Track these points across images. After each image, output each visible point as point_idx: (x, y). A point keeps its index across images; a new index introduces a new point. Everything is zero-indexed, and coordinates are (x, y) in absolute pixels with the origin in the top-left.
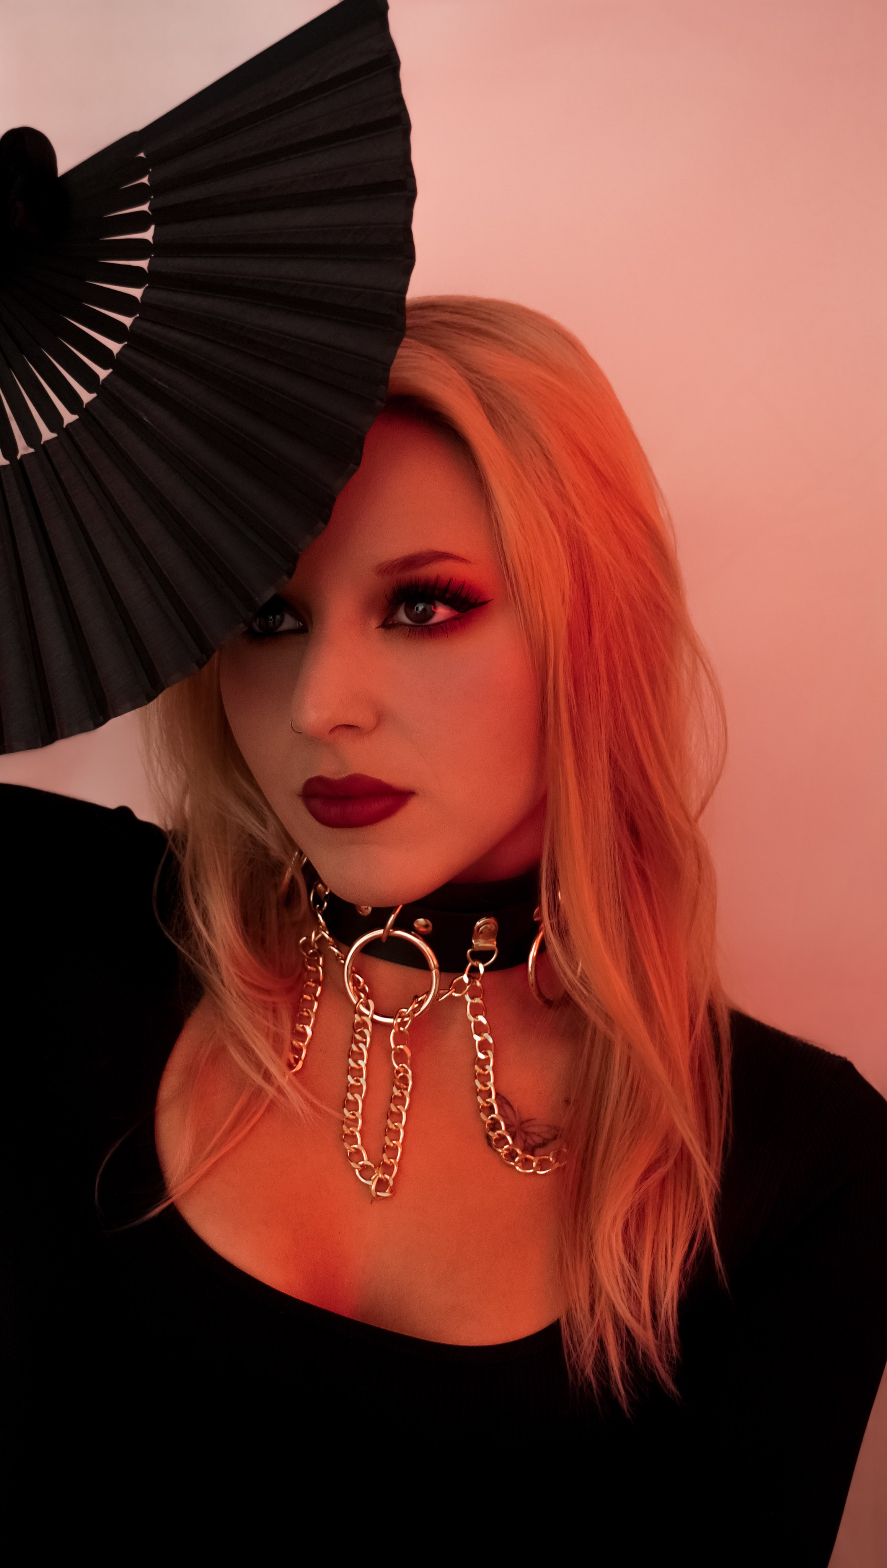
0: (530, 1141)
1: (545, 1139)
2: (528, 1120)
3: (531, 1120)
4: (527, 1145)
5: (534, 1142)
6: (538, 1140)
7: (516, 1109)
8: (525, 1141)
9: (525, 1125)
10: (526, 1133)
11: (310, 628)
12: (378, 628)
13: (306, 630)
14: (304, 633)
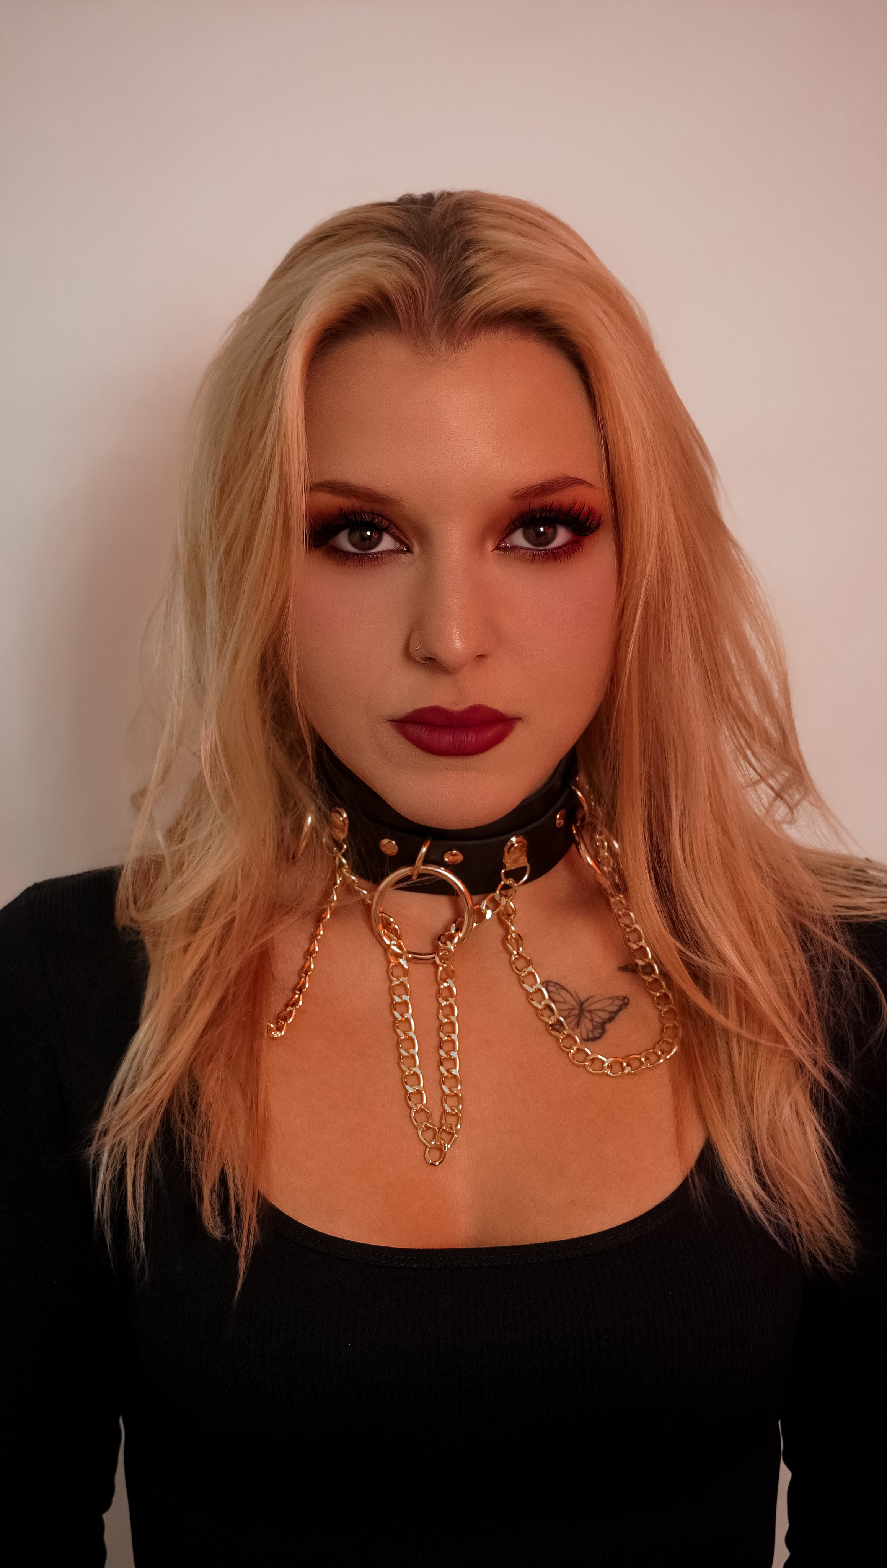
0: (596, 1019)
1: (610, 1012)
2: (588, 999)
3: (591, 997)
4: (594, 1023)
5: (601, 1018)
6: (605, 1015)
7: (572, 992)
8: (592, 1020)
9: (584, 1006)
10: (590, 1012)
11: (416, 549)
12: (494, 550)
13: (409, 550)
14: (408, 555)
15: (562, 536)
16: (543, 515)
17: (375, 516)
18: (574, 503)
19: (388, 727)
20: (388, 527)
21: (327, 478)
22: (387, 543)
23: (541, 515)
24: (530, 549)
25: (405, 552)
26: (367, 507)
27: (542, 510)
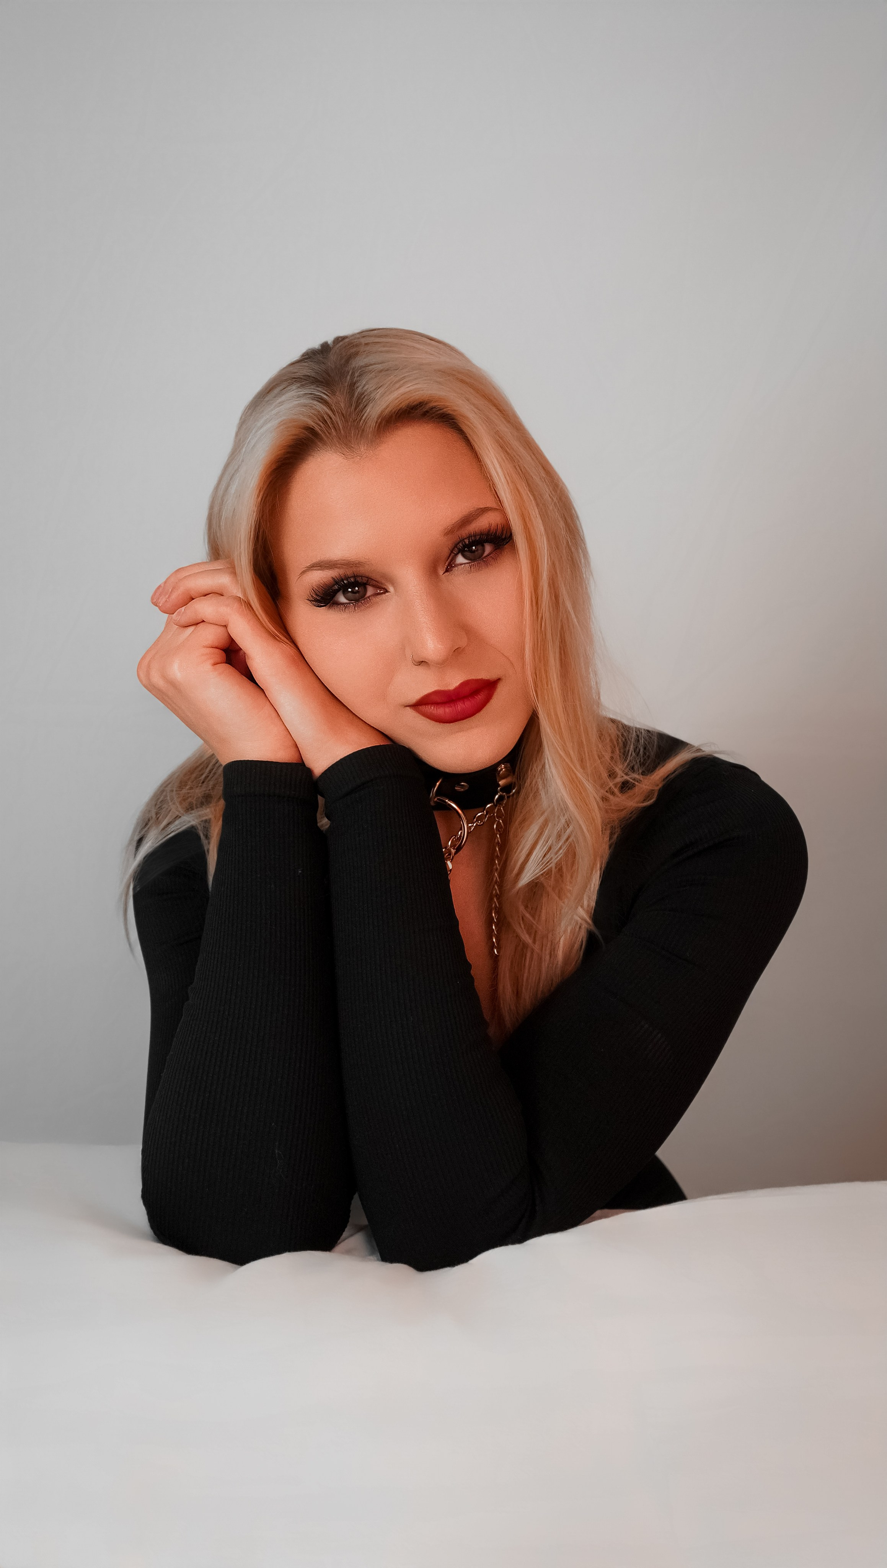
11: (391, 589)
12: (444, 573)
13: (386, 591)
14: (387, 594)
15: (488, 548)
16: (471, 540)
17: (356, 578)
18: (490, 525)
19: (411, 713)
20: (368, 581)
21: (314, 561)
22: (370, 591)
23: (469, 541)
24: (467, 563)
25: (384, 593)
26: (349, 572)
27: (469, 537)
